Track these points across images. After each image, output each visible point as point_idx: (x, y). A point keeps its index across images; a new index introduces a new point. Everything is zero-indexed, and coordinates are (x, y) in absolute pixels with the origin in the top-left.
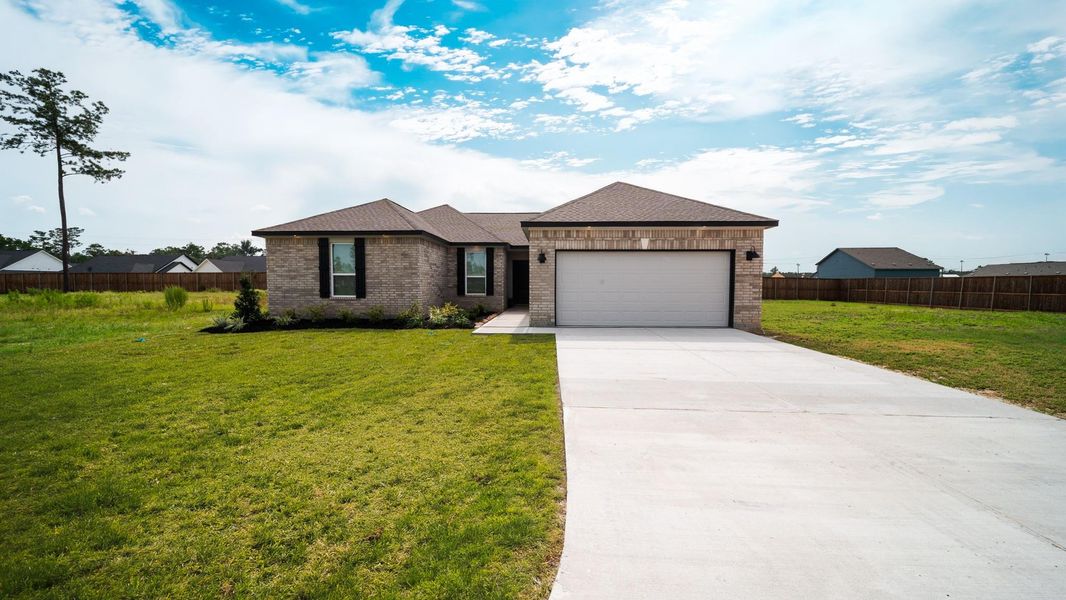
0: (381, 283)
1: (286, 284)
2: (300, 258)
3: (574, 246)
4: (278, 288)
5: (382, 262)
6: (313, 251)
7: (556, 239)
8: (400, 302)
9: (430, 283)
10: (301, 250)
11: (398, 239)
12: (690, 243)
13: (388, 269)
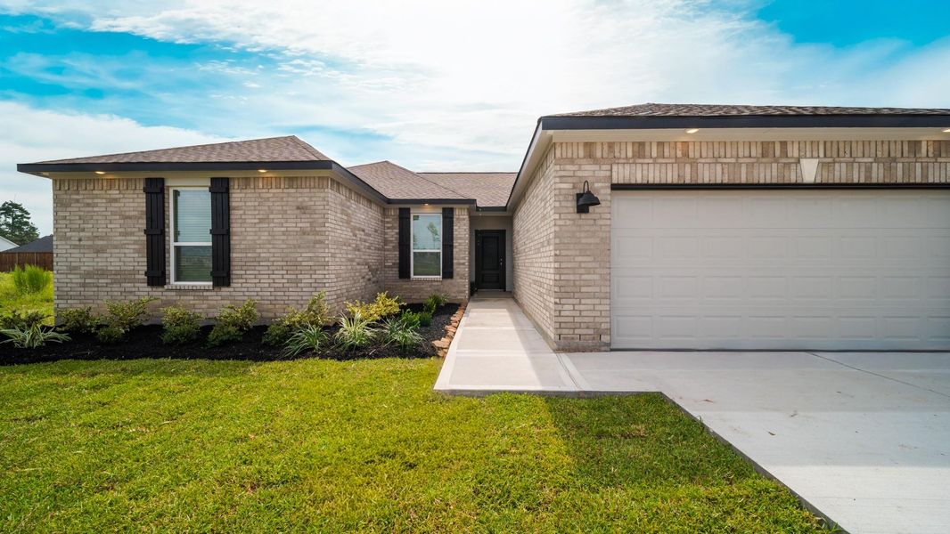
0: (257, 260)
1: (89, 262)
2: (113, 213)
3: (654, 176)
4: (72, 269)
5: (261, 220)
6: (136, 202)
7: (613, 160)
8: (293, 295)
9: (351, 260)
10: (116, 200)
11: (291, 179)
12: (908, 170)
13: (271, 234)
